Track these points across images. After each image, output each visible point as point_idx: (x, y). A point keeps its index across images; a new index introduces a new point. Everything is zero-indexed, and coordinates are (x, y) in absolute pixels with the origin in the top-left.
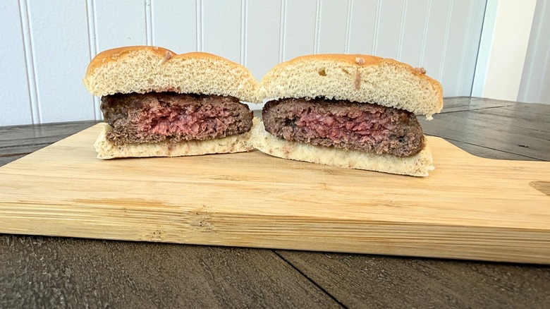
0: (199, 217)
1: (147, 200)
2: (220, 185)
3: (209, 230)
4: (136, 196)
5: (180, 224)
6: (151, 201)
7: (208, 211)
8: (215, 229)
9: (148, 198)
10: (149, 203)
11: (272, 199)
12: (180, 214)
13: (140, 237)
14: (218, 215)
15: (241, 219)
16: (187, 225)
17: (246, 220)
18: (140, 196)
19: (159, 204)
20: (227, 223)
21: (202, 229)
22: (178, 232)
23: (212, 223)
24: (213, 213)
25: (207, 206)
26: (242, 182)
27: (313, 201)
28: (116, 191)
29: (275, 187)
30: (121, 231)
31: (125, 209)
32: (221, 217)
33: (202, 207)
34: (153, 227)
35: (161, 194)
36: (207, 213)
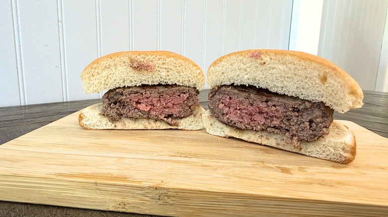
0: (157, 192)
1: (115, 175)
2: (175, 162)
3: (166, 204)
4: (106, 171)
5: (141, 197)
6: (117, 176)
7: (165, 187)
8: (171, 203)
9: (116, 173)
10: (116, 178)
11: (220, 176)
12: (142, 188)
13: (108, 208)
14: (173, 190)
15: (193, 195)
16: (147, 199)
17: (198, 195)
18: (110, 171)
19: (124, 179)
20: (181, 198)
21: (160, 202)
22: (139, 204)
23: (169, 197)
24: (169, 189)
25: (165, 181)
26: (194, 160)
27: (254, 177)
28: (91, 166)
29: (221, 164)
30: (92, 202)
31: (96, 183)
32: (176, 192)
33: (160, 182)
34: (119, 199)
35: (127, 169)
36: (164, 189)
